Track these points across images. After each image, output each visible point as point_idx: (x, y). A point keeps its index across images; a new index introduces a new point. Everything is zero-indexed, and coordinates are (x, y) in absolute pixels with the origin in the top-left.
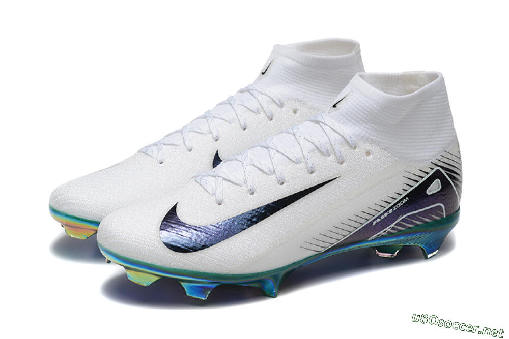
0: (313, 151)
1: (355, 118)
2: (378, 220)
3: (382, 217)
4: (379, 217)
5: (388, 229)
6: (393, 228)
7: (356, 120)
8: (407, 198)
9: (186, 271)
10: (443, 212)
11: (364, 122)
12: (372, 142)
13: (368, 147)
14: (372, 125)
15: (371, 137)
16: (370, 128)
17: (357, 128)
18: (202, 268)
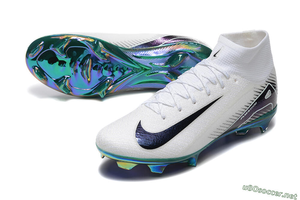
0: (208, 83)
1: (227, 62)
2: (243, 117)
3: (245, 115)
4: (244, 115)
5: (248, 121)
6: (250, 120)
7: (227, 63)
8: (256, 103)
9: (153, 159)
10: (272, 107)
11: (232, 63)
12: (237, 74)
13: (235, 77)
14: (237, 65)
15: (236, 71)
16: (236, 66)
17: (229, 67)
18: (161, 157)
